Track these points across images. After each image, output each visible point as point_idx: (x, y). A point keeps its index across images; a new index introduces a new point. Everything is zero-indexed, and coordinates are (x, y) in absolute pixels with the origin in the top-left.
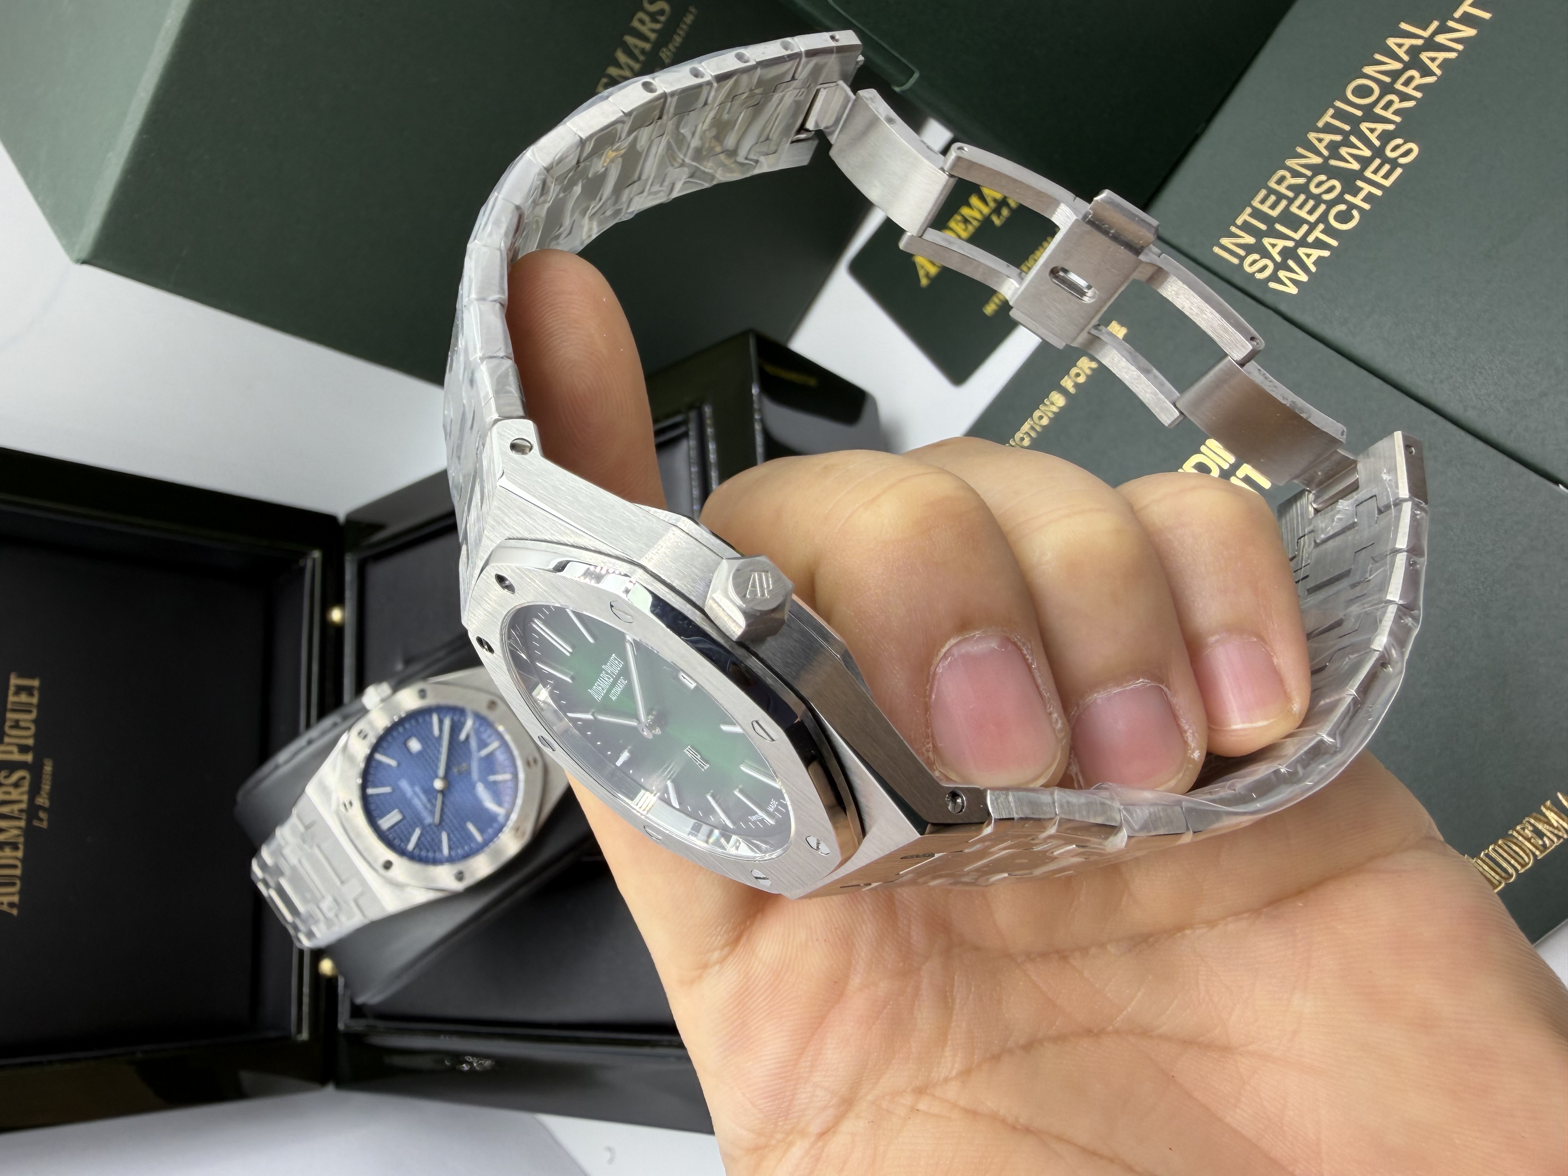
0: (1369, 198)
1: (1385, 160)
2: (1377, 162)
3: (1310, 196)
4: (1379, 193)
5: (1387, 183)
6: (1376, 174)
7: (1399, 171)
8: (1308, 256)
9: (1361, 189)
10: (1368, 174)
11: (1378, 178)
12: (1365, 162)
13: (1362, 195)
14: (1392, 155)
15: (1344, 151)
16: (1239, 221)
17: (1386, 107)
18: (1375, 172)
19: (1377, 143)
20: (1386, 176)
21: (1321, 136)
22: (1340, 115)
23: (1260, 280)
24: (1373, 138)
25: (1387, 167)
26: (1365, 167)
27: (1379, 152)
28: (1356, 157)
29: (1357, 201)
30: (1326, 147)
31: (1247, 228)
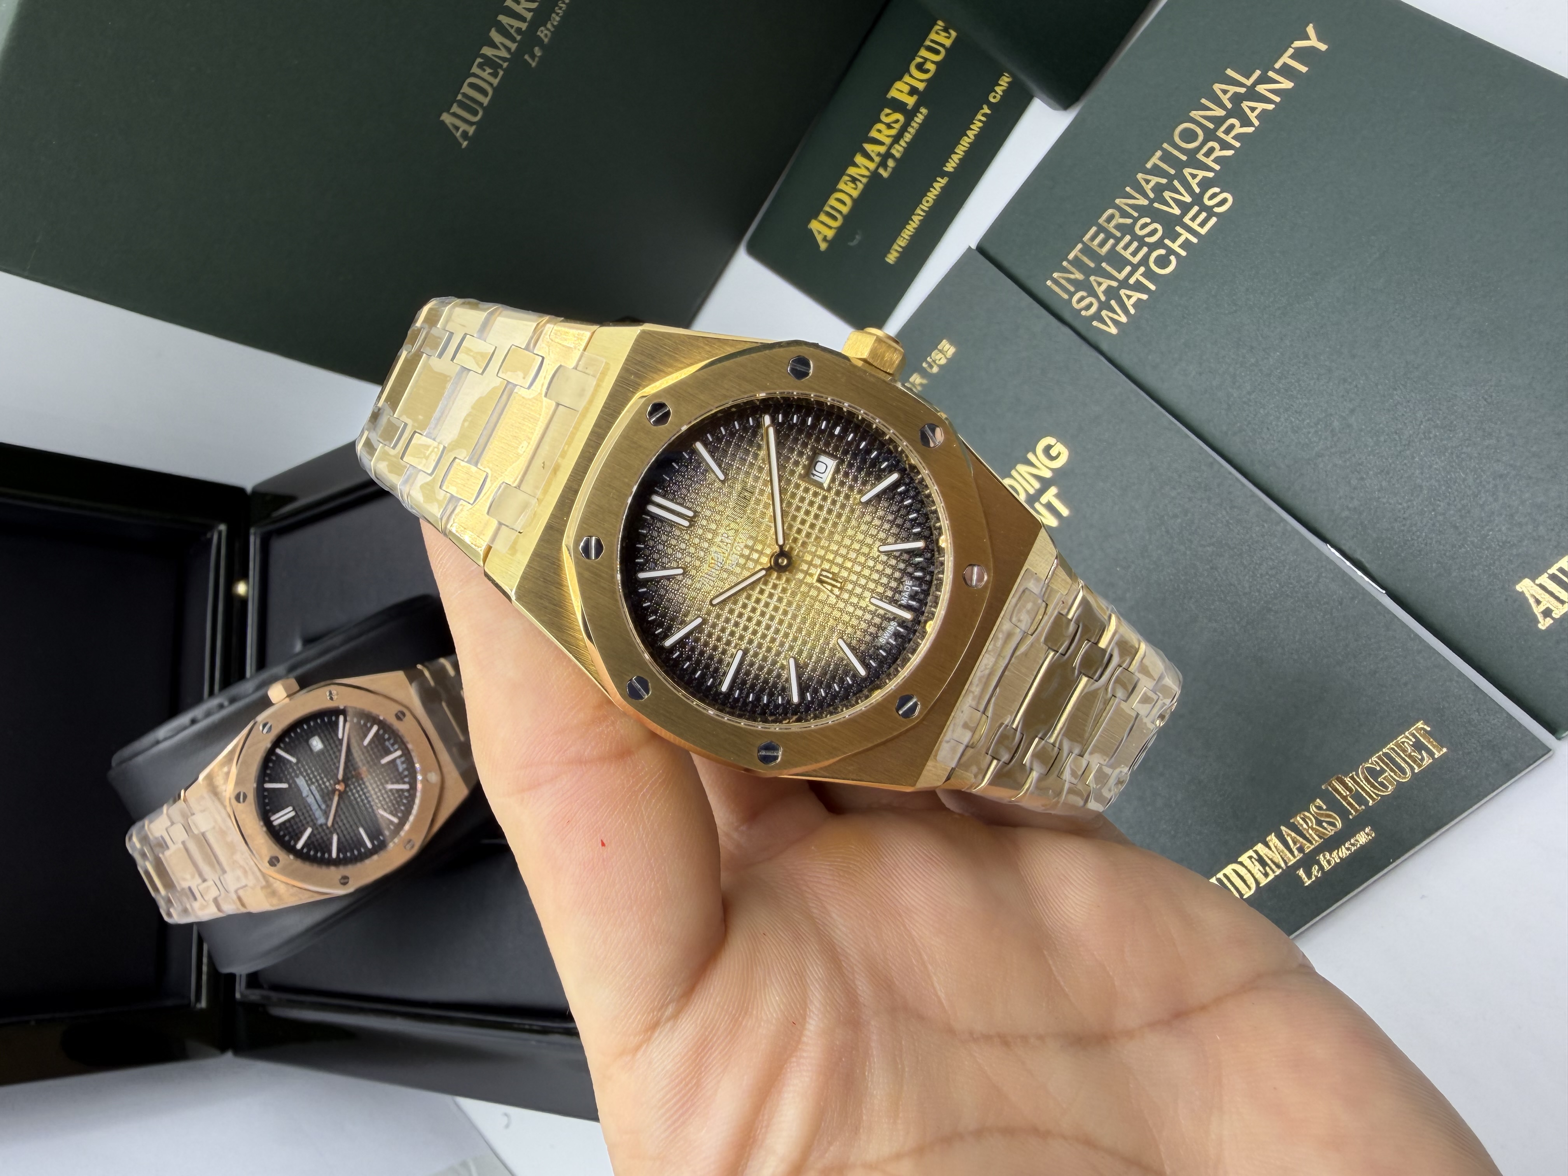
0: (1186, 245)
1: (1204, 208)
2: (1196, 209)
3: (1135, 237)
4: (1194, 240)
5: (1203, 231)
6: (1193, 221)
7: (1214, 220)
8: (1129, 297)
9: (1180, 235)
10: (1187, 220)
11: (1195, 226)
12: (1185, 208)
13: (1180, 241)
14: (1211, 203)
15: (1167, 195)
16: (1071, 256)
17: (1207, 154)
18: (1193, 219)
19: (1197, 190)
20: (1202, 225)
21: (1149, 177)
22: (1167, 157)
23: (1085, 317)
24: (1194, 183)
25: (1204, 215)
26: (1184, 213)
27: (1198, 199)
28: (1178, 203)
29: (1175, 246)
30: (1152, 189)
31: (1077, 263)
